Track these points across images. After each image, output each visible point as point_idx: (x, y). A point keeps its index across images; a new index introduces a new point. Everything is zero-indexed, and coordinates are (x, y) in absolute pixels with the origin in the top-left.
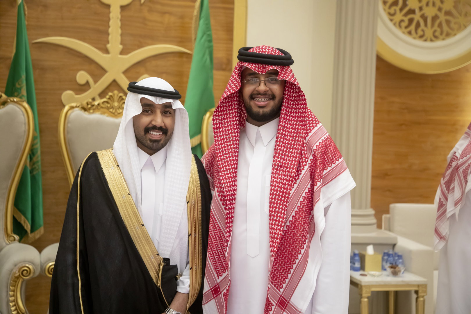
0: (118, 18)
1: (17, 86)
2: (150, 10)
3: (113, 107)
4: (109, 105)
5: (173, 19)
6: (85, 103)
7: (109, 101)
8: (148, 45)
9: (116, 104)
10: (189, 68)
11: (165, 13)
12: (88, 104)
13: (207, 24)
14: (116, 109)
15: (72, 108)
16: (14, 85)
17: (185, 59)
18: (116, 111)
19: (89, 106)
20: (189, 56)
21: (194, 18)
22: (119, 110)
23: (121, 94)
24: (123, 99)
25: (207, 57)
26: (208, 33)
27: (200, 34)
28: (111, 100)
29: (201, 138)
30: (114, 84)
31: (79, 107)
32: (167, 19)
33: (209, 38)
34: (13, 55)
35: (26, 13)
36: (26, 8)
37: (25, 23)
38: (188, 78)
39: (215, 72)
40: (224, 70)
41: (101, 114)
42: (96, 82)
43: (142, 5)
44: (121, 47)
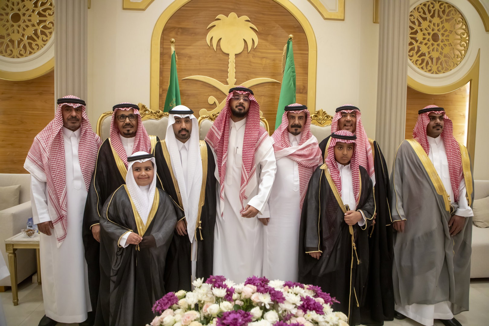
0: (234, 62)
1: (170, 105)
2: (254, 56)
5: (268, 61)
6: (211, 115)
8: (253, 78)
10: (280, 92)
11: (263, 58)
12: (213, 116)
13: (291, 61)
15: (203, 118)
16: (169, 105)
17: (276, 87)
19: (215, 117)
20: (278, 84)
25: (292, 82)
26: (292, 67)
27: (287, 67)
31: (207, 117)
32: (264, 61)
33: (292, 70)
34: (169, 86)
35: (177, 60)
36: (176, 56)
37: (176, 66)
38: (279, 99)
39: (297, 95)
40: (301, 93)
42: (220, 103)
43: (248, 53)
44: (236, 80)
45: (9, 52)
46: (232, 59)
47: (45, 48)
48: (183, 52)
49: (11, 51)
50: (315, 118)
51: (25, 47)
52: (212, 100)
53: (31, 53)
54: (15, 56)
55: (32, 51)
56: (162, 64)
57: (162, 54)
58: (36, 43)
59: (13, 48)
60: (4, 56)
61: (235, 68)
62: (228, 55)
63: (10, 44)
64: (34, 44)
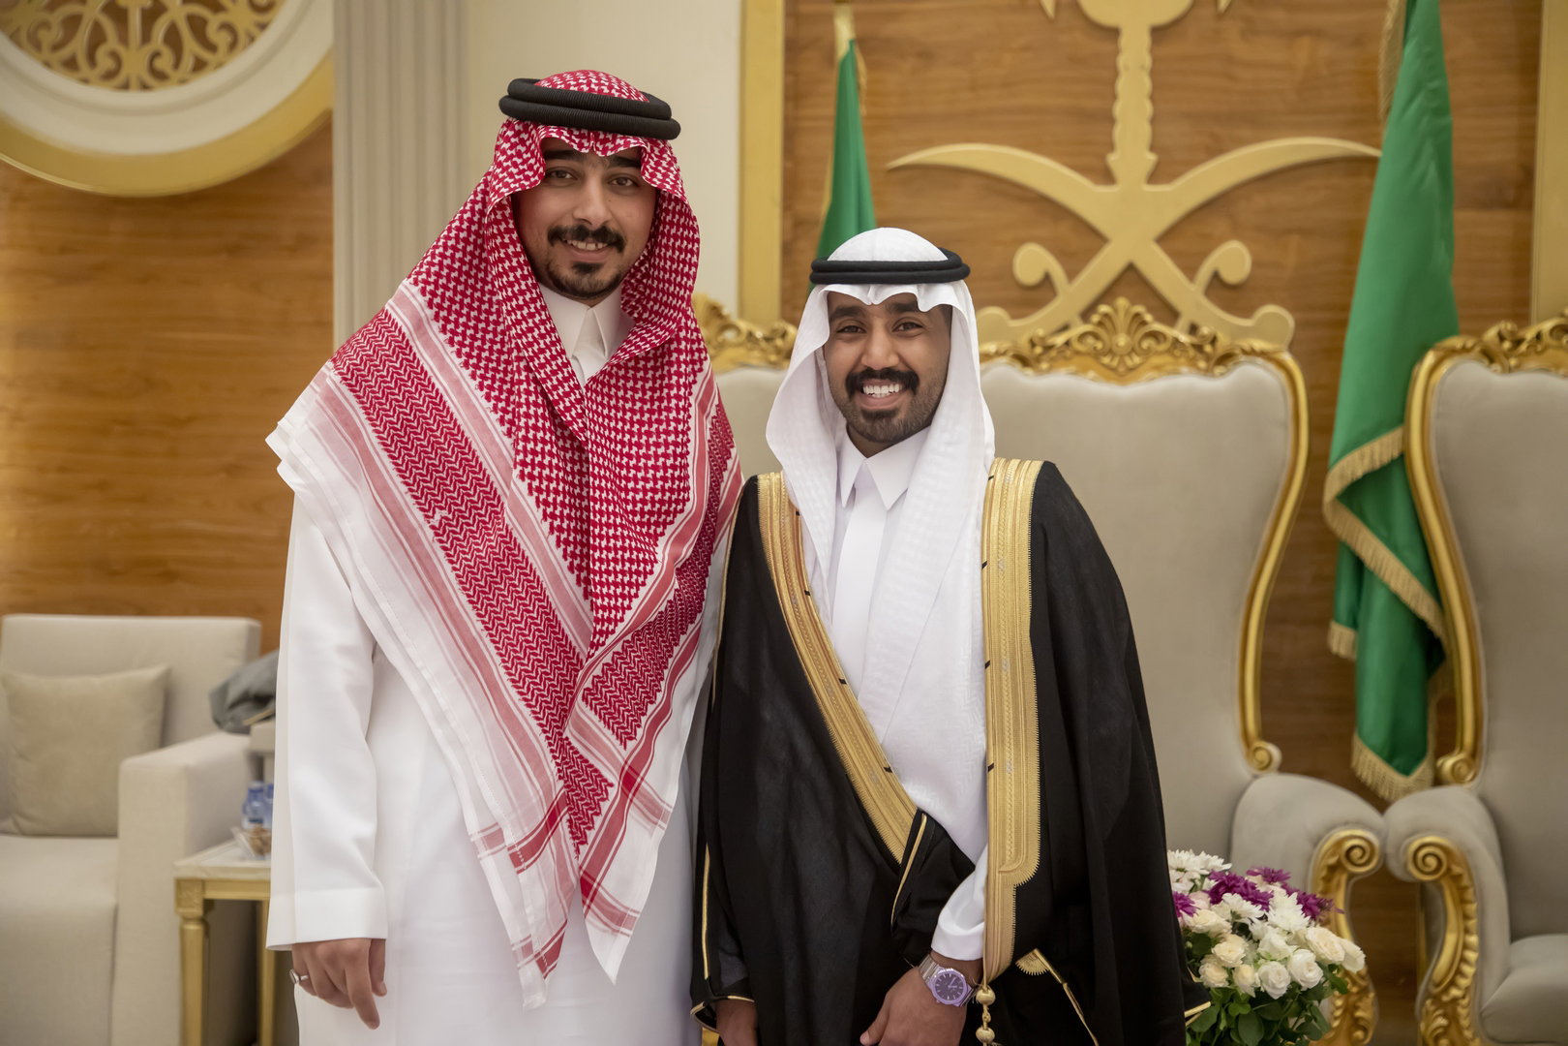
0: (1142, 67)
2: (1250, 31)
3: (1115, 349)
4: (1099, 345)
5: (1326, 51)
6: (1025, 341)
7: (1101, 331)
8: (1242, 142)
9: (1122, 340)
11: (1300, 33)
12: (1034, 345)
13: (1429, 56)
14: (1122, 356)
18: (1122, 361)
19: (1039, 349)
21: (1384, 42)
22: (1132, 359)
23: (1139, 309)
24: (1144, 323)
25: (1429, 166)
26: (1431, 85)
27: (1402, 91)
28: (1106, 329)
29: (1406, 440)
30: (1131, 279)
31: (1006, 353)
32: (1303, 52)
33: (1436, 103)
34: (824, 208)
35: (863, 80)
36: (861, 66)
39: (1461, 216)
41: (1075, 373)
42: (1071, 275)
43: (1220, 16)
44: (1152, 158)
45: (105, 62)
46: (1134, 56)
47: (265, 41)
48: (891, 29)
49: (115, 56)
50: (1559, 339)
51: (173, 38)
52: (1032, 262)
53: (200, 66)
54: (134, 82)
55: (205, 55)
56: (794, 95)
57: (793, 49)
58: (222, 17)
59: (124, 39)
60: (85, 81)
61: (1153, 98)
62: (1113, 33)
63: (109, 26)
64: (214, 21)
